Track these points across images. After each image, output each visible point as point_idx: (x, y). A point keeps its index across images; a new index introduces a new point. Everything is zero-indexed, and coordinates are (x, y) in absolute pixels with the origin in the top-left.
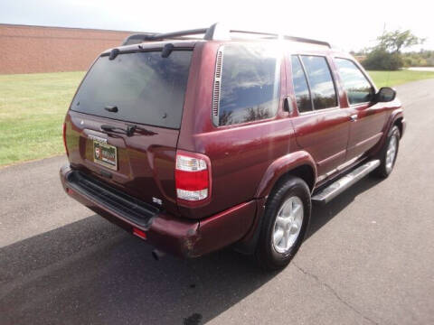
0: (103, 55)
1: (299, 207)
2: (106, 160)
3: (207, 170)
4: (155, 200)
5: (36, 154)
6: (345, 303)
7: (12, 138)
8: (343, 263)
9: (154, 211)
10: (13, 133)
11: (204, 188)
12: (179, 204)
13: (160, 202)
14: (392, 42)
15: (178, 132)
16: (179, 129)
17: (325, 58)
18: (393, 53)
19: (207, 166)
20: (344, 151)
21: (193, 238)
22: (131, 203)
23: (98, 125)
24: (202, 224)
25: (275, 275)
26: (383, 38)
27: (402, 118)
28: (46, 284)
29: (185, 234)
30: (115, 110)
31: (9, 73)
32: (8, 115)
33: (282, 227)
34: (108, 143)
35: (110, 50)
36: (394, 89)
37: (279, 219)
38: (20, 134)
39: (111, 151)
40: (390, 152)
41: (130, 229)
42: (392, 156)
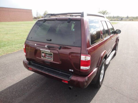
1: (104, 67)
2: (48, 57)
4: (70, 70)
9: (70, 74)
12: (80, 71)
13: (72, 71)
15: (80, 48)
16: (81, 47)
17: (105, 21)
22: (59, 72)
30: (50, 40)
39: (50, 54)
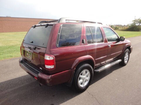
0: (32, 27)
1: (88, 73)
2: (29, 56)
3: (54, 59)
4: (40, 68)
5: (18, 55)
6: (100, 104)
7: (12, 51)
8: (103, 92)
10: (13, 49)
11: (53, 65)
12: (46, 70)
14: (137, 22)
16: (46, 48)
17: (99, 28)
18: (138, 26)
19: (54, 58)
20: (106, 56)
21: (49, 80)
23: (27, 46)
24: (52, 75)
25: (79, 94)
26: (134, 21)
27: (130, 47)
28: (12, 93)
29: (47, 78)
30: (32, 42)
31: (16, 32)
32: (13, 44)
33: (82, 79)
34: (29, 52)
35: (34, 26)
36: (124, 37)
37: (80, 76)
38: (15, 50)
39: (31, 54)
40: (126, 57)
41: (34, 77)
42: (127, 59)
